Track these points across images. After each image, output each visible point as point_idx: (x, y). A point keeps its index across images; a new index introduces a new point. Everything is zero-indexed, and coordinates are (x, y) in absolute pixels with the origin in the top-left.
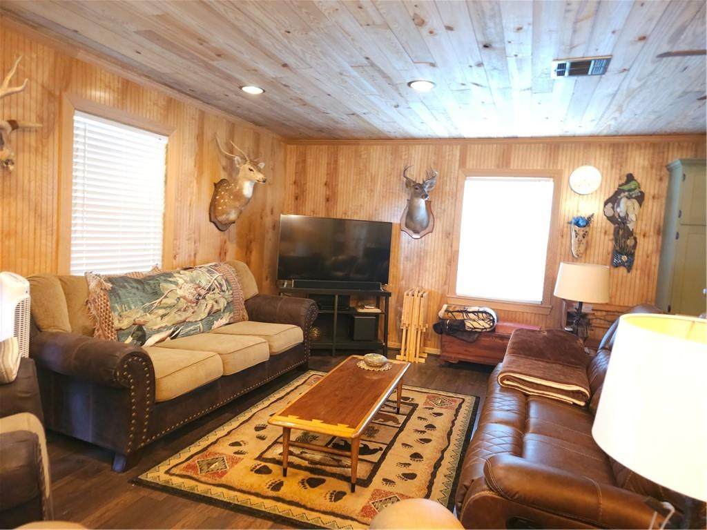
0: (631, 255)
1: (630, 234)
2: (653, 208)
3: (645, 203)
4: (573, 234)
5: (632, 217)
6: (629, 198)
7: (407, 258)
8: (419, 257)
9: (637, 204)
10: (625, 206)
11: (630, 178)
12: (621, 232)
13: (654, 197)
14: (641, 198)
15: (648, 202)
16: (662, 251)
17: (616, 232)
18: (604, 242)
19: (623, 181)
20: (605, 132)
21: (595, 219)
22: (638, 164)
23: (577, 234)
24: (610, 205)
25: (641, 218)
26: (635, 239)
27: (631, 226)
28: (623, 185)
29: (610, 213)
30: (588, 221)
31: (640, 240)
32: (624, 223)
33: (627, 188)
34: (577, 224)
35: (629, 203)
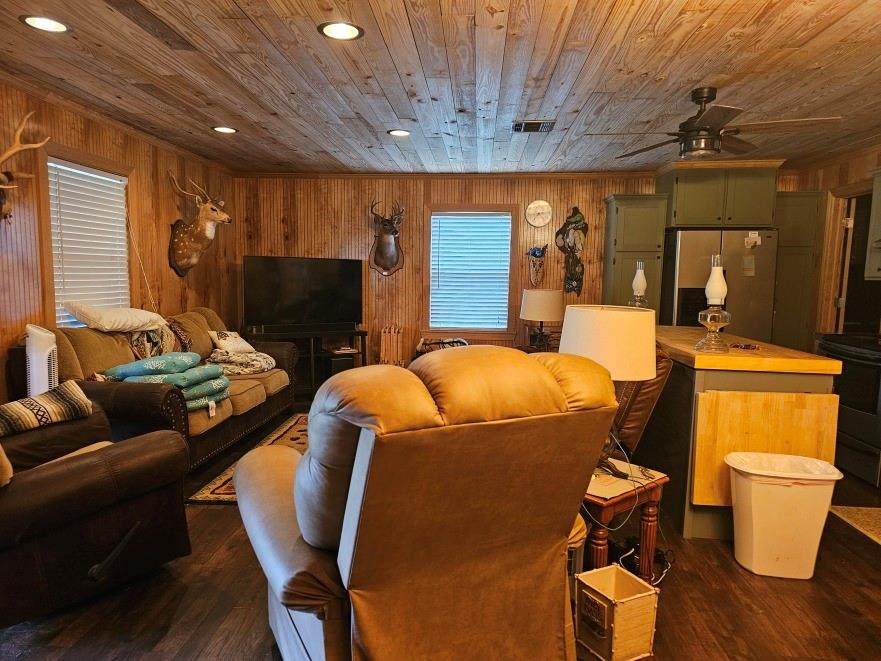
0: (580, 281)
1: (578, 261)
2: (596, 237)
3: (589, 233)
4: (532, 264)
5: (579, 246)
6: (575, 229)
7: (379, 296)
8: (391, 294)
9: (582, 235)
10: (573, 237)
11: (576, 210)
12: (571, 260)
13: (596, 228)
14: (585, 229)
15: (591, 232)
16: (604, 275)
17: (567, 262)
18: (557, 270)
19: (570, 214)
20: (553, 169)
21: (549, 248)
22: (582, 198)
23: (534, 265)
24: (560, 236)
25: (587, 246)
26: (582, 266)
27: (578, 255)
28: (570, 217)
29: (561, 243)
30: (544, 250)
31: (587, 267)
32: (573, 253)
33: (573, 221)
34: (534, 254)
35: (576, 234)
